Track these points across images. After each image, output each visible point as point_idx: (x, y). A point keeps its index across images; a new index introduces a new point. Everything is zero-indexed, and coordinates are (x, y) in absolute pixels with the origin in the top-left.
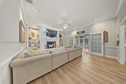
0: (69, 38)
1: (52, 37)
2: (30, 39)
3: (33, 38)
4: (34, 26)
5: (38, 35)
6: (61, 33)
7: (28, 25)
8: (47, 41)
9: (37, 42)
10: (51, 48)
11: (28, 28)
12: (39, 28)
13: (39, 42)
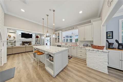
1: (27, 38)
5: (14, 37)
6: (38, 35)
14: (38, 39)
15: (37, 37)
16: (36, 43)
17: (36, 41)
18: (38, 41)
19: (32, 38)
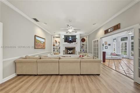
0: (93, 42)
1: (70, 43)
2: (54, 45)
3: (56, 45)
4: (56, 35)
5: (59, 42)
6: (84, 37)
7: (53, 35)
8: (65, 47)
9: (58, 48)
10: (70, 54)
11: (52, 37)
12: (59, 36)
13: (60, 48)
14: (84, 43)
15: (83, 40)
16: (82, 50)
17: (82, 47)
18: (84, 47)
19: (75, 42)
